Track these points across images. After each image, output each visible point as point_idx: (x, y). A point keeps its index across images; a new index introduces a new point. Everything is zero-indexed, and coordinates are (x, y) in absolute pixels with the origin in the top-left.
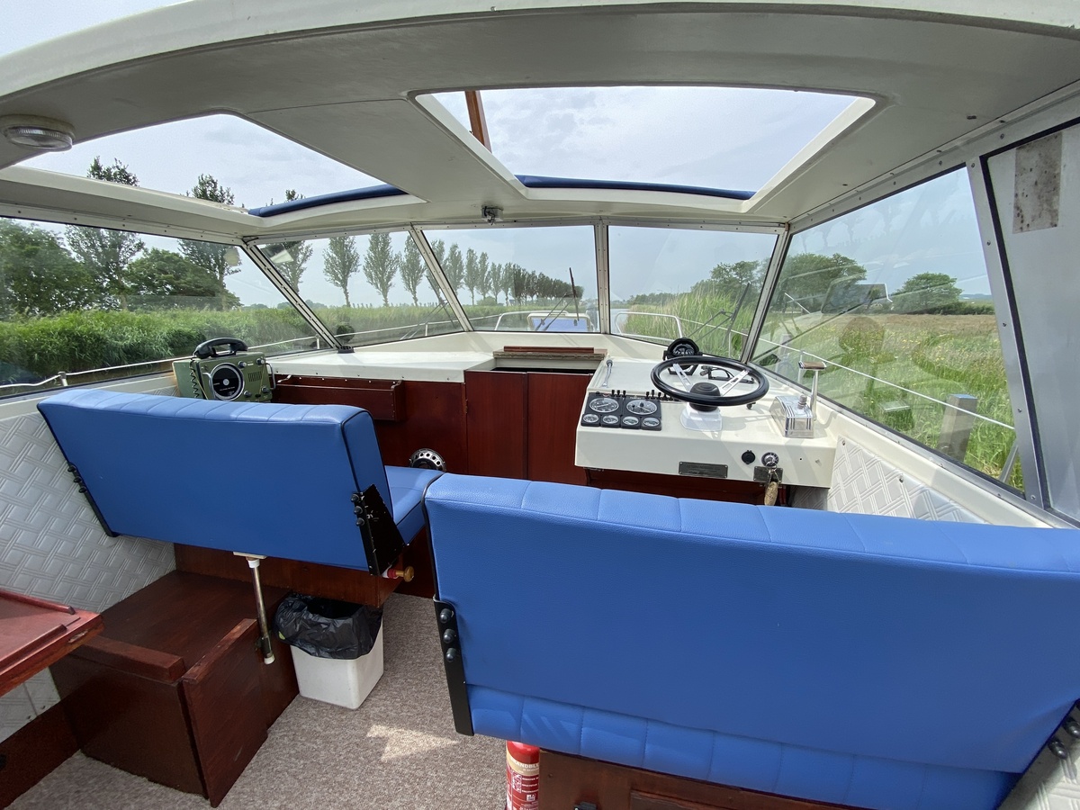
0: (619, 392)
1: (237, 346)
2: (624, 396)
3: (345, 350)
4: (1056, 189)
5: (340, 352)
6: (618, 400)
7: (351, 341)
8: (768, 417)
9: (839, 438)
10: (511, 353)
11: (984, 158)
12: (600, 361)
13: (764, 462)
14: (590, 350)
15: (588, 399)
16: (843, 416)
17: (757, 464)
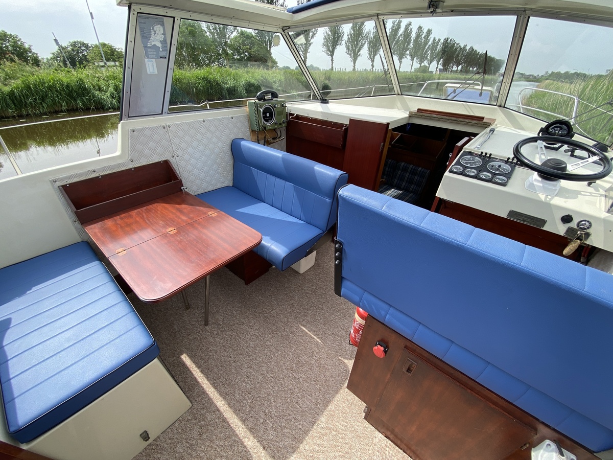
0: (486, 154)
1: (274, 95)
2: (490, 157)
3: (324, 101)
5: (322, 103)
6: (483, 160)
7: (328, 96)
8: (601, 195)
10: (421, 114)
12: (486, 128)
13: (578, 226)
14: (482, 119)
15: (461, 155)
17: (573, 225)
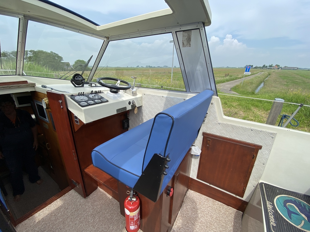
0: (81, 93)
4: (190, 40)
9: (142, 94)
11: (176, 32)
12: (34, 87)
13: (133, 103)
14: (26, 82)
15: (71, 98)
16: (140, 89)
17: (131, 104)
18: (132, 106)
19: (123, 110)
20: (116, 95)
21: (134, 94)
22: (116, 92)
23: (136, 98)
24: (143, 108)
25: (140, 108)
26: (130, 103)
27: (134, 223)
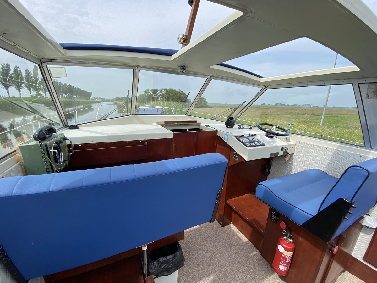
0: (242, 135)
3: (75, 127)
5: (71, 129)
9: (297, 141)
11: (359, 84)
12: (199, 125)
13: (285, 150)
14: (196, 122)
15: (237, 139)
16: (294, 136)
17: (284, 150)
18: (284, 152)
19: (275, 155)
20: (272, 140)
21: (287, 140)
22: (272, 137)
23: (290, 145)
24: (294, 156)
25: (292, 155)
26: (282, 149)
27: (285, 264)
